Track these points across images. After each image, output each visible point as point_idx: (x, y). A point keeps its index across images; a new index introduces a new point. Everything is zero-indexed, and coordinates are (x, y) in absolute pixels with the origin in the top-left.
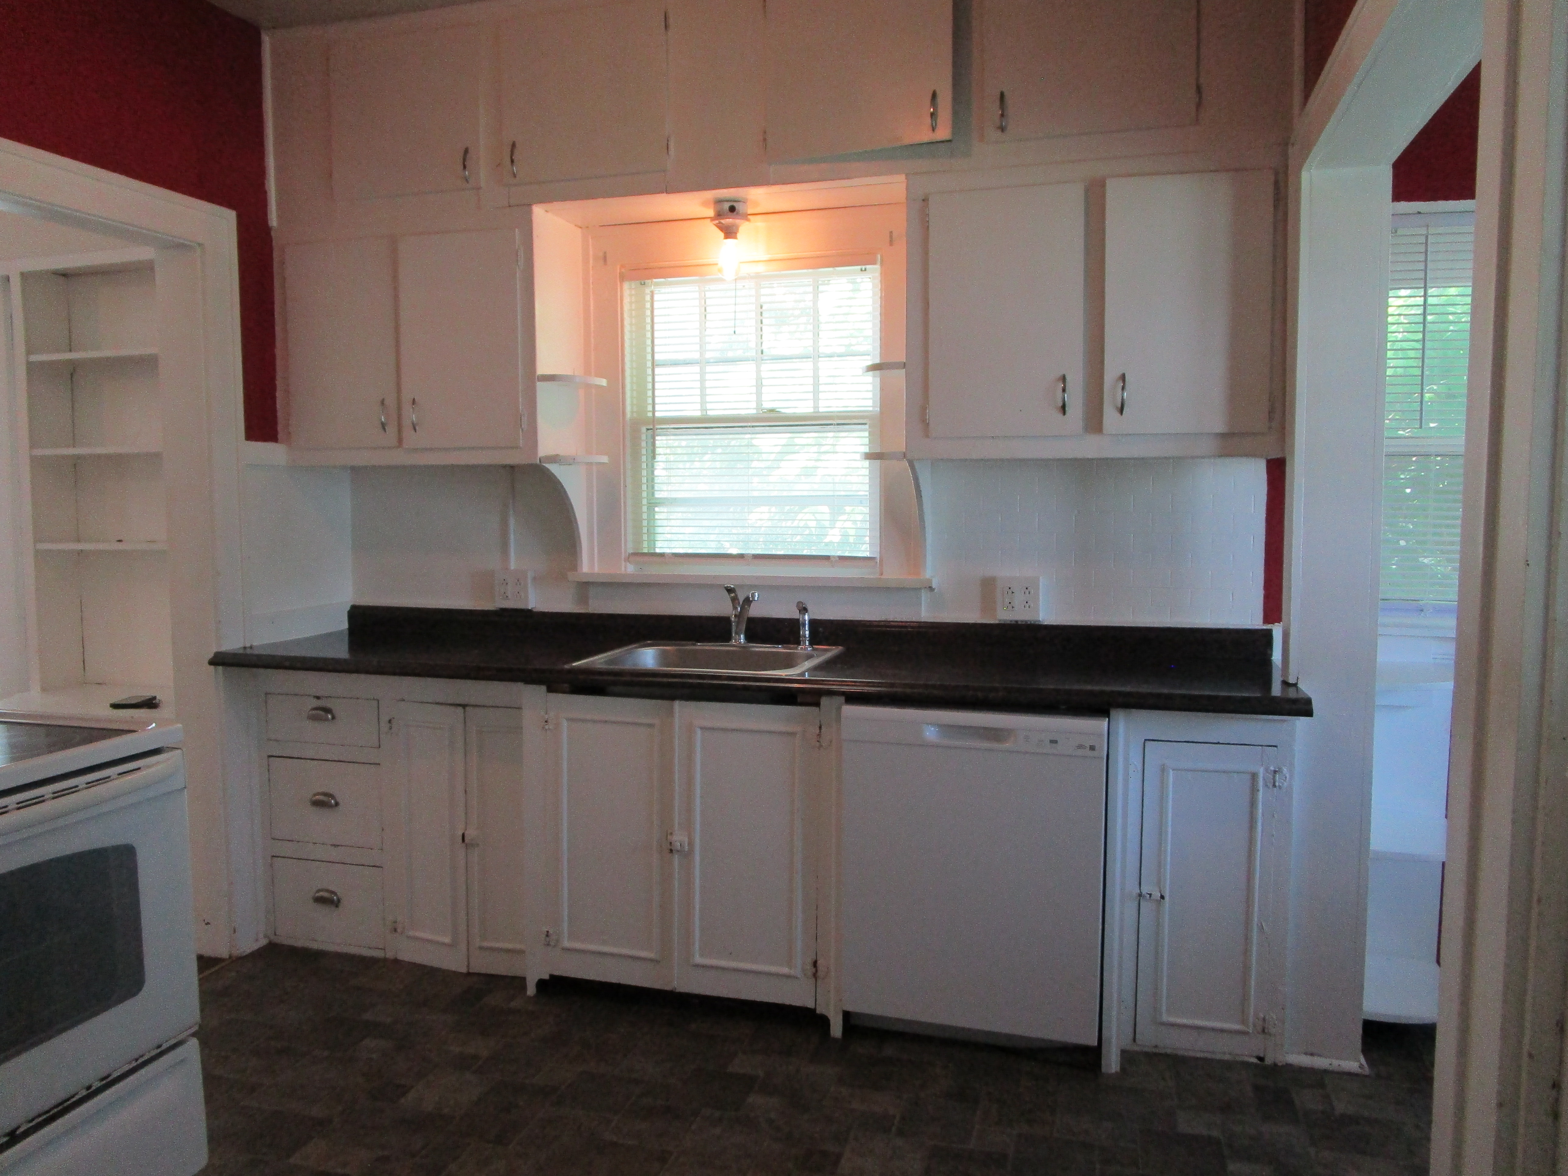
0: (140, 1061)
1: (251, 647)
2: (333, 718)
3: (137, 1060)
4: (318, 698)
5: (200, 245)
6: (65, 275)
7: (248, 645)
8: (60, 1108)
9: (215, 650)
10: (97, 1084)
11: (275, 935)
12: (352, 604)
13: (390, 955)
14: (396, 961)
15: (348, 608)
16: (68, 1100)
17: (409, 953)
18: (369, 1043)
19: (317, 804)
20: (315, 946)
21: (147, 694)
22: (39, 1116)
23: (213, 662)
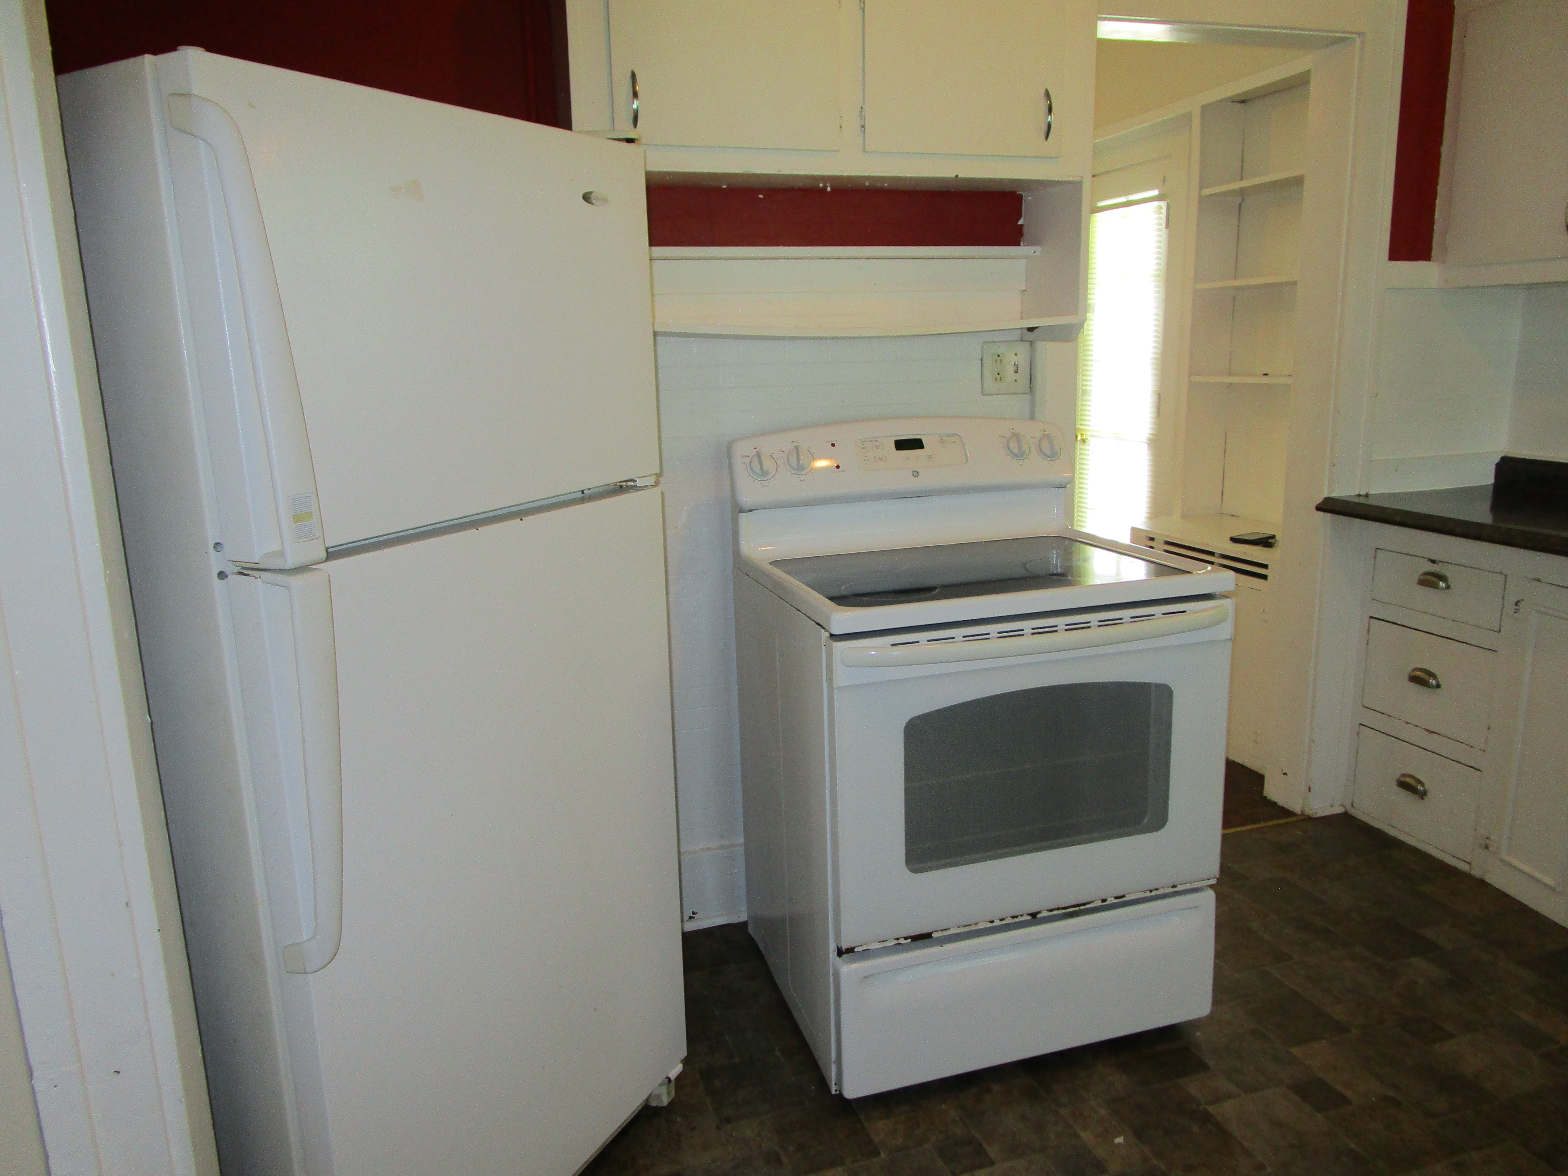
0: (1153, 893)
1: (1367, 495)
2: (1448, 587)
3: (1151, 891)
4: (1433, 562)
5: (1360, 34)
6: (1243, 101)
7: (1363, 493)
8: (1077, 909)
9: (1326, 495)
10: (1111, 900)
11: (1352, 806)
12: (1503, 455)
13: (1476, 872)
14: (1482, 883)
15: (1497, 460)
16: (1084, 904)
17: (1498, 879)
18: (1418, 962)
19: (1414, 679)
20: (1392, 832)
21: (1268, 531)
22: (1058, 909)
23: (1318, 508)
